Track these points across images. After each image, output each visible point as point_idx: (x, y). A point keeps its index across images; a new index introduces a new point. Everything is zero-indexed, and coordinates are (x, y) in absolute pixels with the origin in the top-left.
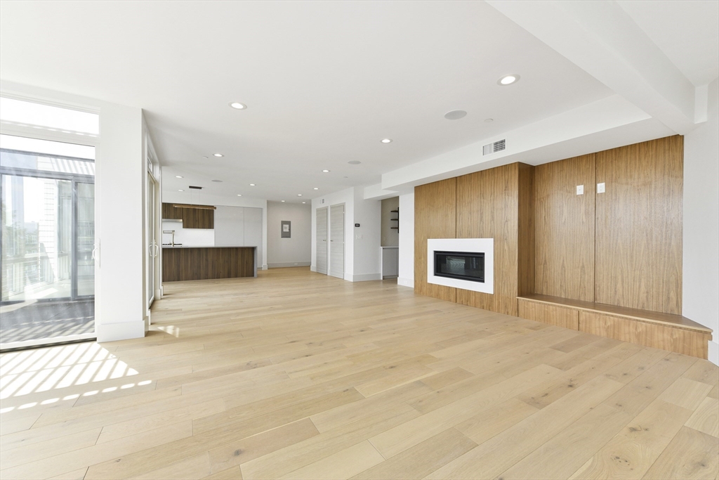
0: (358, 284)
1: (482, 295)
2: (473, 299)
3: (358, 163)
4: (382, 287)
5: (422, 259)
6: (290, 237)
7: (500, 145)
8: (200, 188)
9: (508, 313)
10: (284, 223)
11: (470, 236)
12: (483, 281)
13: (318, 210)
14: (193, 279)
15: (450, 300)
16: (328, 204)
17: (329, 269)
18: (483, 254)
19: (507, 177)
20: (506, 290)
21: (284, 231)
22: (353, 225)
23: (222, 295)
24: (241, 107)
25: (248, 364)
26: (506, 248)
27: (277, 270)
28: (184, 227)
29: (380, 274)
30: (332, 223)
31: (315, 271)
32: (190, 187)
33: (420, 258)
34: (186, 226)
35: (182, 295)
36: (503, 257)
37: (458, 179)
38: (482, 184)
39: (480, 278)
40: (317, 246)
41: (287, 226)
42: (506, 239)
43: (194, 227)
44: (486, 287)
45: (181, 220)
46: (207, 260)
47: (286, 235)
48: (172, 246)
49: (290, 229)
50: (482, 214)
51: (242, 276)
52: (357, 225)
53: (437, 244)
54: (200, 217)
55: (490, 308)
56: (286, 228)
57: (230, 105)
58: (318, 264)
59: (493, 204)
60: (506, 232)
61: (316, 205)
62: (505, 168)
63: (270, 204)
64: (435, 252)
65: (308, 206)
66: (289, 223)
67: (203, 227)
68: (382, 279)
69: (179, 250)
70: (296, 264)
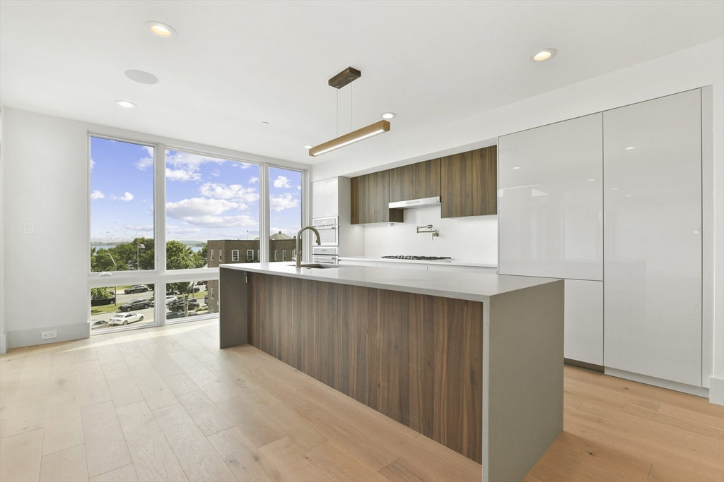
34: (448, 213)
45: (436, 200)
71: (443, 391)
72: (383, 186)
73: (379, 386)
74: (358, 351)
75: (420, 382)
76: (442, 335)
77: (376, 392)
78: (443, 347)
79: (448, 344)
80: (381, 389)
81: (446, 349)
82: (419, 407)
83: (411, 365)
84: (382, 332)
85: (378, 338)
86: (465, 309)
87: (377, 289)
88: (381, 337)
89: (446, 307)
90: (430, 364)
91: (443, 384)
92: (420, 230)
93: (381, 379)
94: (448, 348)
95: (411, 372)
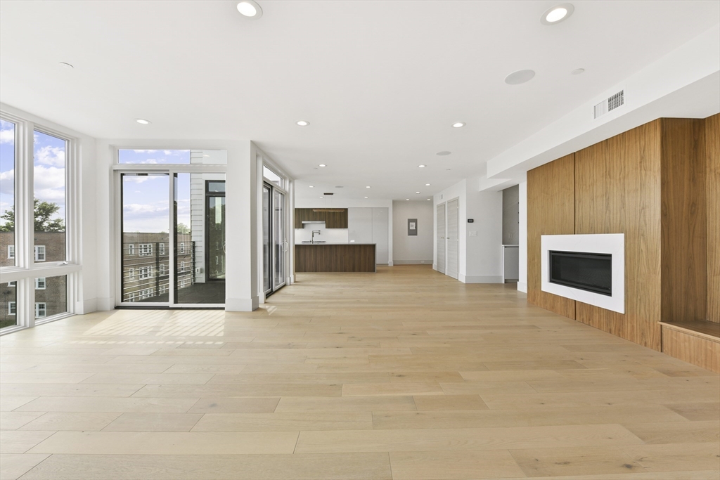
0: (469, 286)
1: (610, 314)
2: (596, 317)
3: (448, 153)
4: (503, 292)
5: (536, 260)
6: (416, 235)
7: (616, 101)
8: (332, 194)
9: (646, 343)
10: (410, 221)
11: (592, 231)
12: (610, 294)
13: (438, 206)
14: (326, 271)
15: (568, 316)
16: (445, 200)
17: (447, 268)
18: (610, 255)
19: (643, 143)
20: (642, 310)
21: (411, 228)
22: (465, 221)
23: (332, 286)
24: (305, 124)
25: (289, 344)
26: (643, 247)
27: (401, 267)
28: (326, 228)
29: (501, 277)
30: (448, 220)
31: (436, 270)
32: (325, 194)
33: (534, 259)
35: (307, 283)
36: (639, 261)
37: (577, 155)
38: (608, 157)
39: (606, 290)
40: (438, 244)
41: (414, 224)
42: (643, 235)
43: (334, 227)
44: (615, 302)
45: (324, 222)
47: (413, 233)
48: (311, 243)
49: (416, 227)
50: (608, 200)
51: (365, 271)
52: (470, 221)
53: (552, 243)
54: (337, 218)
55: (619, 332)
56: (412, 226)
57: (296, 123)
58: (438, 263)
59: (624, 184)
60: (643, 223)
61: (437, 202)
62: (641, 130)
63: (395, 203)
64: (551, 252)
65: (431, 203)
66: (415, 221)
67: (341, 227)
68: (503, 282)
69: (316, 246)
70: (423, 262)
72: (299, 214)
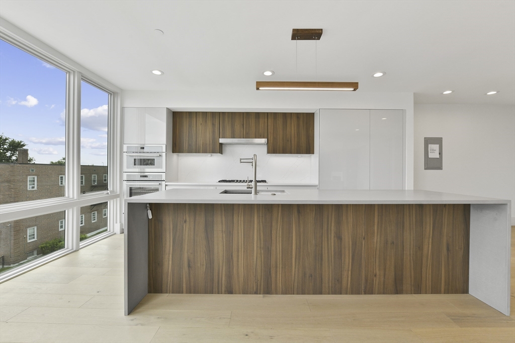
6: (441, 168)
10: (428, 141)
21: (431, 155)
28: (268, 152)
34: (273, 149)
41: (436, 147)
43: (285, 151)
45: (264, 141)
46: (339, 238)
47: (434, 164)
49: (440, 154)
56: (433, 150)
66: (439, 141)
67: (298, 153)
71: (429, 262)
72: (213, 125)
73: (375, 276)
74: (353, 256)
75: (412, 261)
76: (428, 229)
77: (373, 281)
78: (429, 235)
79: (433, 232)
80: (378, 276)
81: (431, 236)
82: (411, 277)
83: (405, 252)
84: (379, 236)
85: (375, 241)
86: (444, 210)
87: (374, 205)
88: (379, 240)
89: (432, 211)
90: (420, 248)
91: (429, 257)
92: (242, 161)
93: (377, 270)
94: (433, 235)
95: (405, 257)
